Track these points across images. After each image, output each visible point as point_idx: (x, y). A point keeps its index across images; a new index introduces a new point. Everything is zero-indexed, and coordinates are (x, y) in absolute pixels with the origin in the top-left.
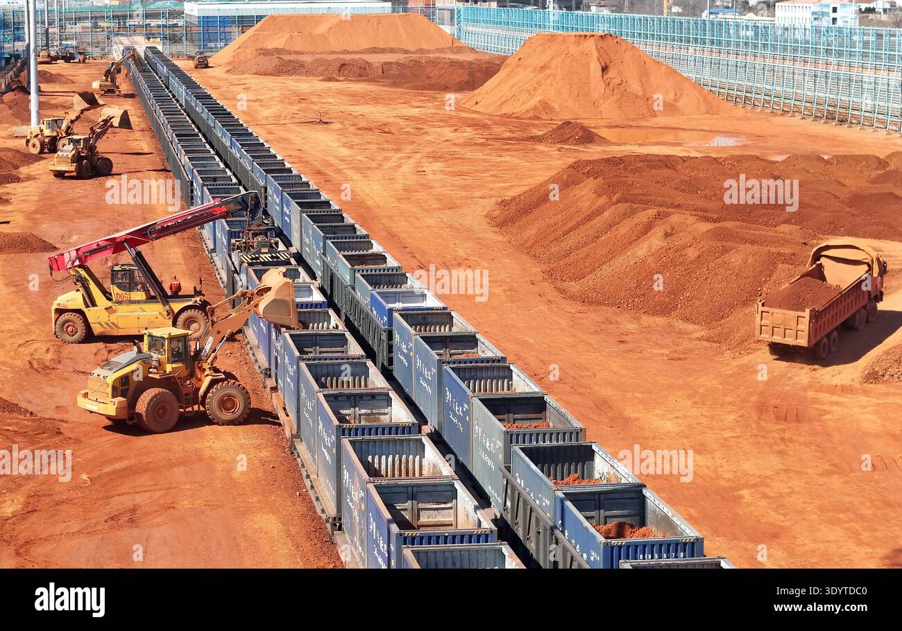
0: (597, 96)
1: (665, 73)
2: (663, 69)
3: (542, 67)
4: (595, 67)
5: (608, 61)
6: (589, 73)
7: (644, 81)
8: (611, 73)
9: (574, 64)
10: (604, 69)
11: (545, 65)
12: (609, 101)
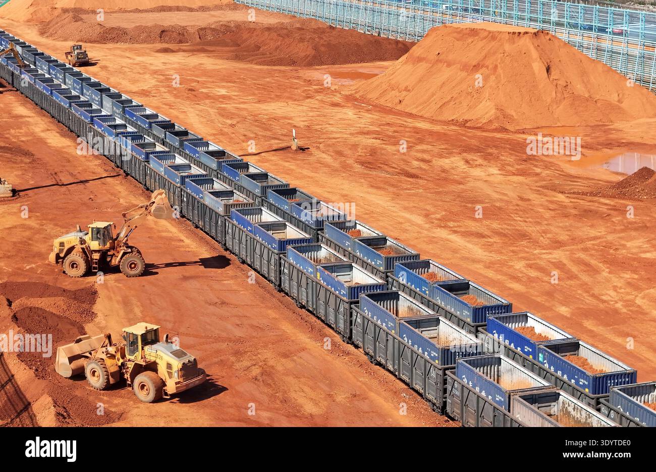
0: (549, 100)
1: (603, 72)
2: (600, 68)
3: (475, 66)
4: (538, 67)
5: (549, 61)
6: (534, 74)
7: (585, 81)
8: (555, 74)
9: (516, 65)
10: (548, 70)
11: (479, 64)
12: (561, 107)
